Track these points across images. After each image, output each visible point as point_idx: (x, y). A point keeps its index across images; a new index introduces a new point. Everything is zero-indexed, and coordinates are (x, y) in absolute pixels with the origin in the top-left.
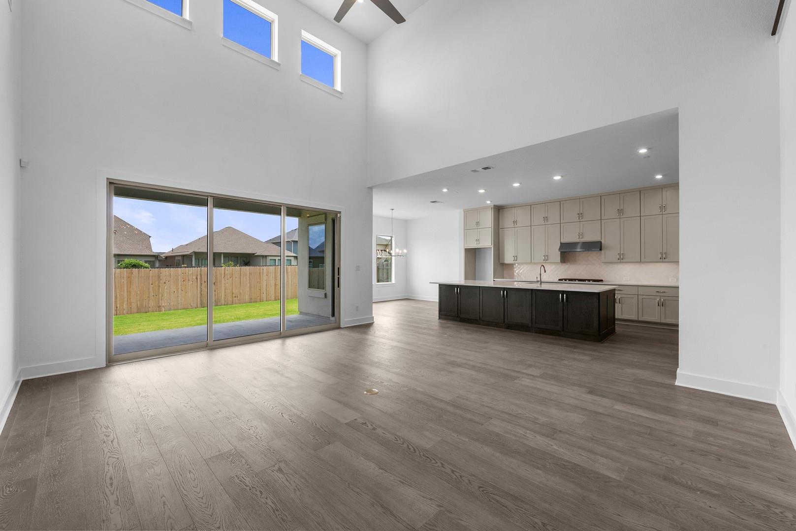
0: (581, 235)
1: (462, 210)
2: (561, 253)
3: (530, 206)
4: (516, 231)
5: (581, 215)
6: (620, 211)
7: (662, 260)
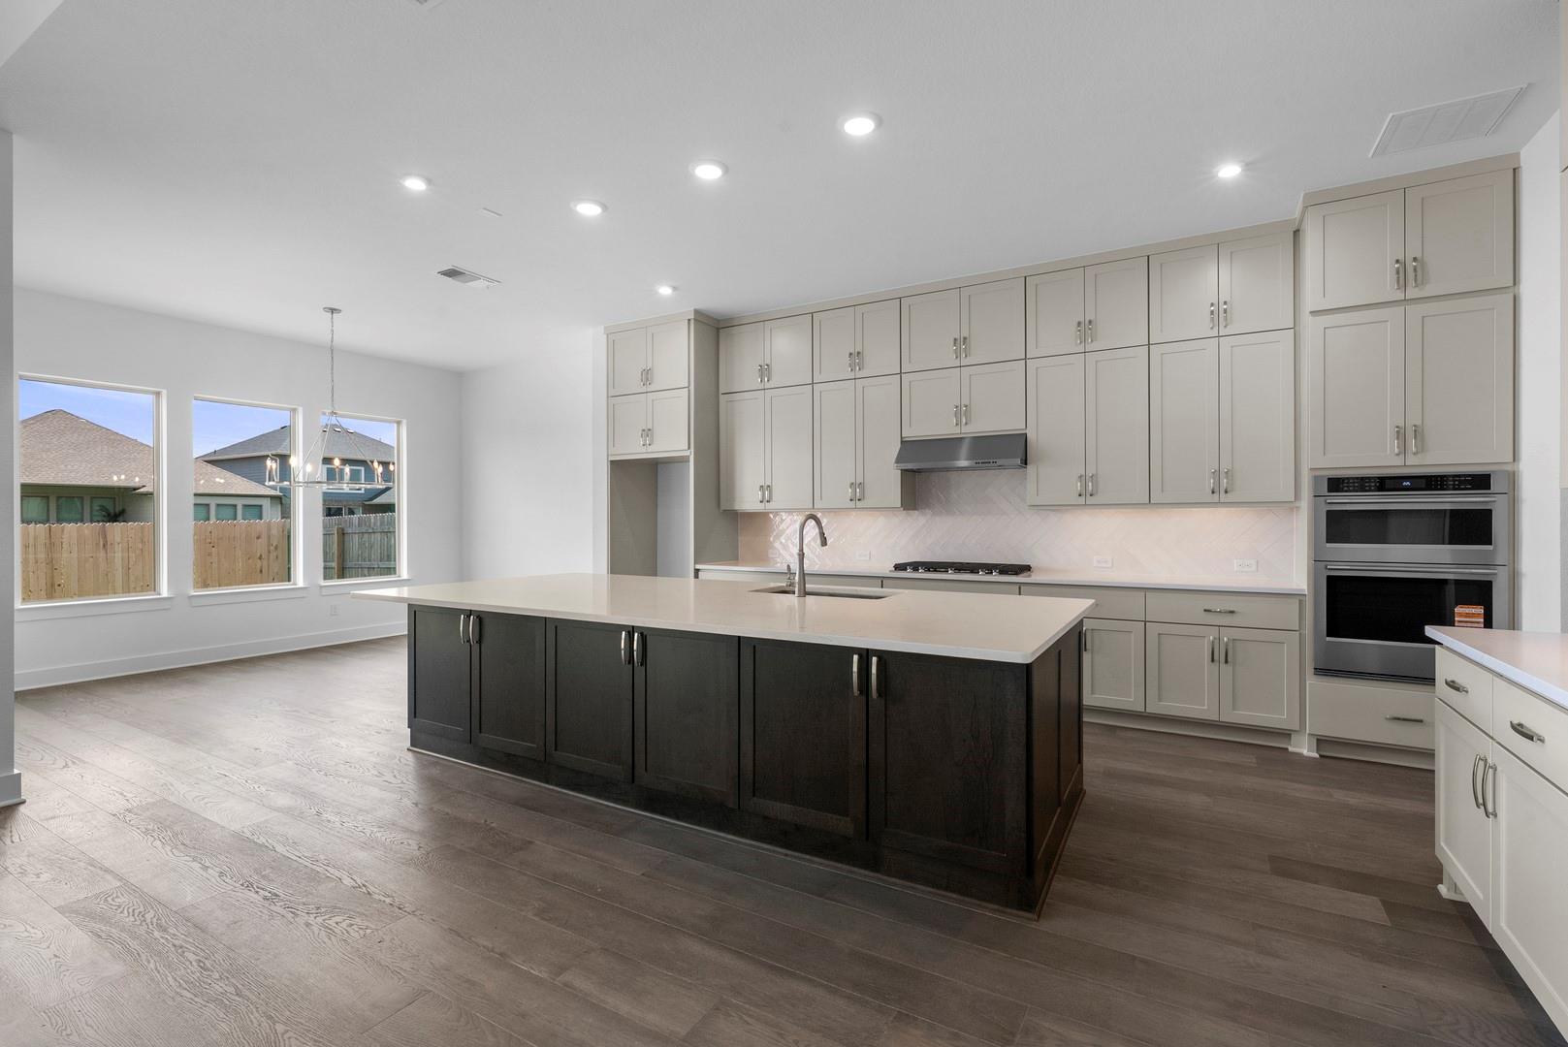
0: (963, 412)
1: (601, 329)
2: (904, 472)
3: (811, 317)
4: (768, 400)
5: (962, 343)
6: (1086, 329)
7: (1216, 495)
